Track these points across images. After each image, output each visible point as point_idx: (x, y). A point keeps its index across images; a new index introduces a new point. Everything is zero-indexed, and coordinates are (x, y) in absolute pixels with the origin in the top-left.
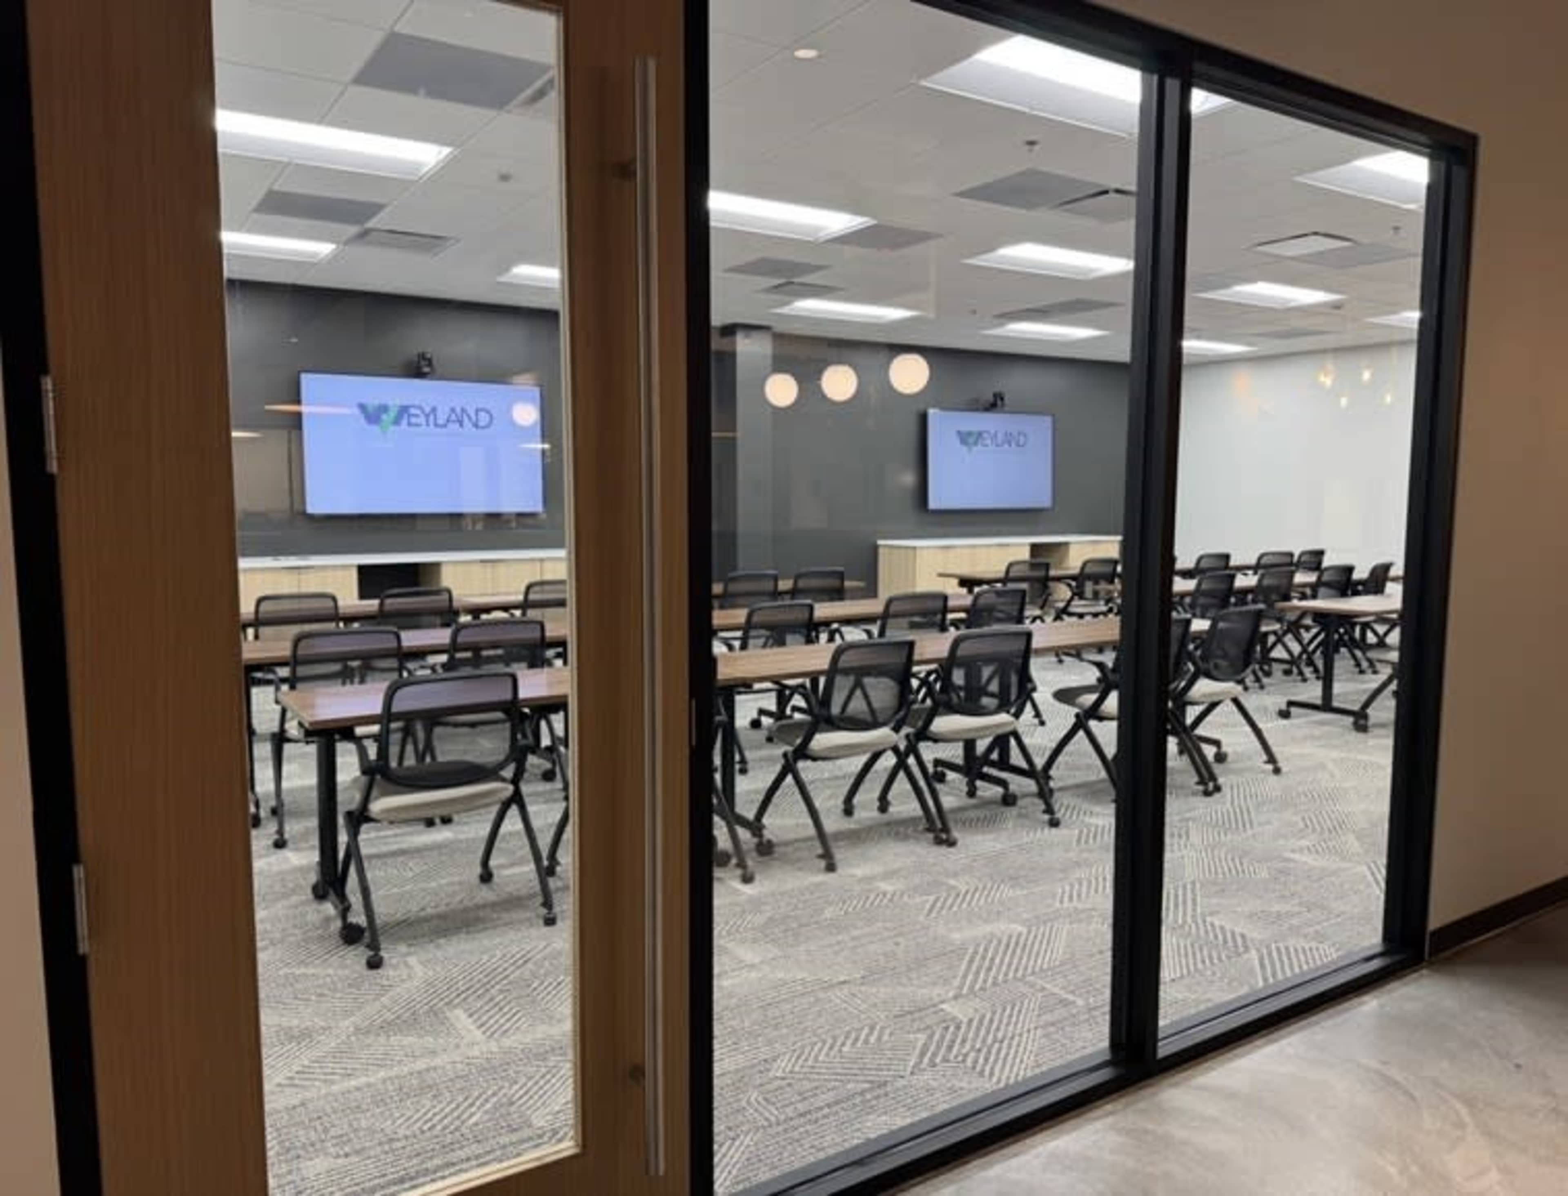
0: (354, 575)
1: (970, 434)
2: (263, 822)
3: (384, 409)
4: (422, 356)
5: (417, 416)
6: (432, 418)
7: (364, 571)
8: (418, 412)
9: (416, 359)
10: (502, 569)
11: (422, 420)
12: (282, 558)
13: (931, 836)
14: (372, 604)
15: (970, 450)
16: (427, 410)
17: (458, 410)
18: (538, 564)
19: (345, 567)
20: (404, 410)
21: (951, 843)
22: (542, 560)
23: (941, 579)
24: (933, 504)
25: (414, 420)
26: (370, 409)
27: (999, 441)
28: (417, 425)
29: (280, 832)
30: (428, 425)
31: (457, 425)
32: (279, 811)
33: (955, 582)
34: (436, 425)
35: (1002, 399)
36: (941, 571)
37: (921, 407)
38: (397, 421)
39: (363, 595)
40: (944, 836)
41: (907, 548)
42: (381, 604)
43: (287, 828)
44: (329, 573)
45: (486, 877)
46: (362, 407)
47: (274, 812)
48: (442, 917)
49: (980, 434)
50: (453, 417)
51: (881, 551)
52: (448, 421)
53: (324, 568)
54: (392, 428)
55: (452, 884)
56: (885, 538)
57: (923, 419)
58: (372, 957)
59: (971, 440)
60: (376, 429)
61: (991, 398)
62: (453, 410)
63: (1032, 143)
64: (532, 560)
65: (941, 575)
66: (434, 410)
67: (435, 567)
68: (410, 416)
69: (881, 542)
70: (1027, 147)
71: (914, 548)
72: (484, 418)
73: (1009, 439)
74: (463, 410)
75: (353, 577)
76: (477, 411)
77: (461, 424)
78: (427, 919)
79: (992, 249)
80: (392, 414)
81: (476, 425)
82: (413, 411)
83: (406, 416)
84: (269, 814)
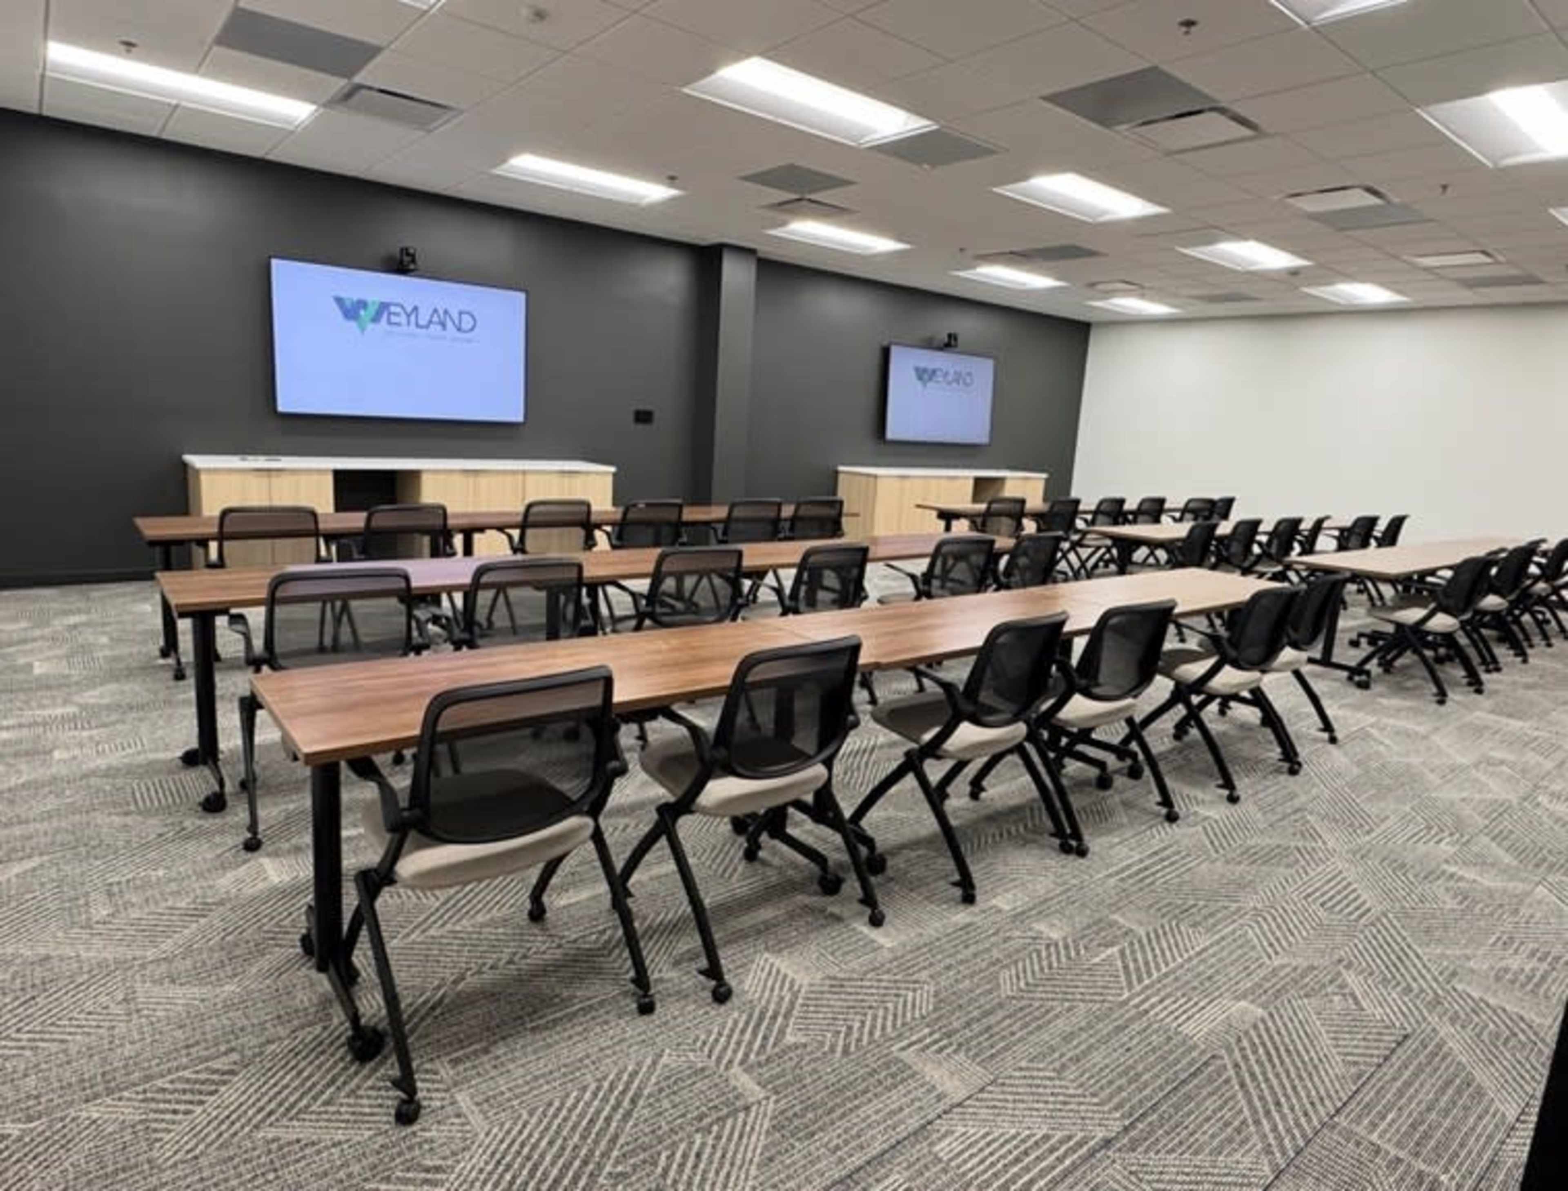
0: (329, 480)
1: (925, 370)
2: (230, 803)
3: (363, 304)
4: (405, 251)
5: (397, 314)
6: (413, 318)
7: (340, 476)
8: (398, 310)
9: (398, 255)
10: (483, 481)
11: (403, 319)
12: (251, 458)
13: (1057, 842)
14: (356, 520)
15: (925, 385)
16: (409, 309)
17: (441, 312)
18: (520, 477)
19: (319, 471)
20: (384, 307)
21: (1082, 852)
22: (524, 472)
23: (920, 510)
24: (890, 435)
25: (394, 319)
26: (348, 304)
27: (950, 378)
28: (398, 324)
29: (253, 827)
30: (409, 323)
31: (439, 328)
32: (250, 785)
33: (934, 514)
34: (418, 325)
35: (956, 339)
36: (920, 502)
37: (885, 343)
38: (376, 319)
39: (340, 506)
40: (1074, 843)
41: (868, 475)
42: (369, 520)
43: (261, 813)
44: (303, 478)
45: (537, 913)
46: (339, 301)
47: (244, 785)
48: (489, 994)
49: (934, 372)
50: (435, 319)
51: (841, 477)
52: (430, 322)
53: (294, 471)
54: (370, 326)
55: (492, 923)
56: (843, 464)
57: (886, 353)
58: (404, 1102)
59: (926, 376)
60: (353, 324)
61: (946, 340)
62: (435, 311)
63: (1189, 24)
64: (514, 472)
65: (919, 506)
66: (416, 309)
67: (415, 475)
68: (390, 314)
69: (841, 468)
70: (1184, 29)
71: (875, 477)
72: (467, 322)
73: (958, 378)
74: (446, 312)
75: (328, 484)
76: (461, 313)
77: (443, 325)
78: (468, 1000)
79: (1025, 177)
80: (372, 310)
81: (459, 329)
82: (393, 309)
83: (385, 316)
84: (238, 789)
